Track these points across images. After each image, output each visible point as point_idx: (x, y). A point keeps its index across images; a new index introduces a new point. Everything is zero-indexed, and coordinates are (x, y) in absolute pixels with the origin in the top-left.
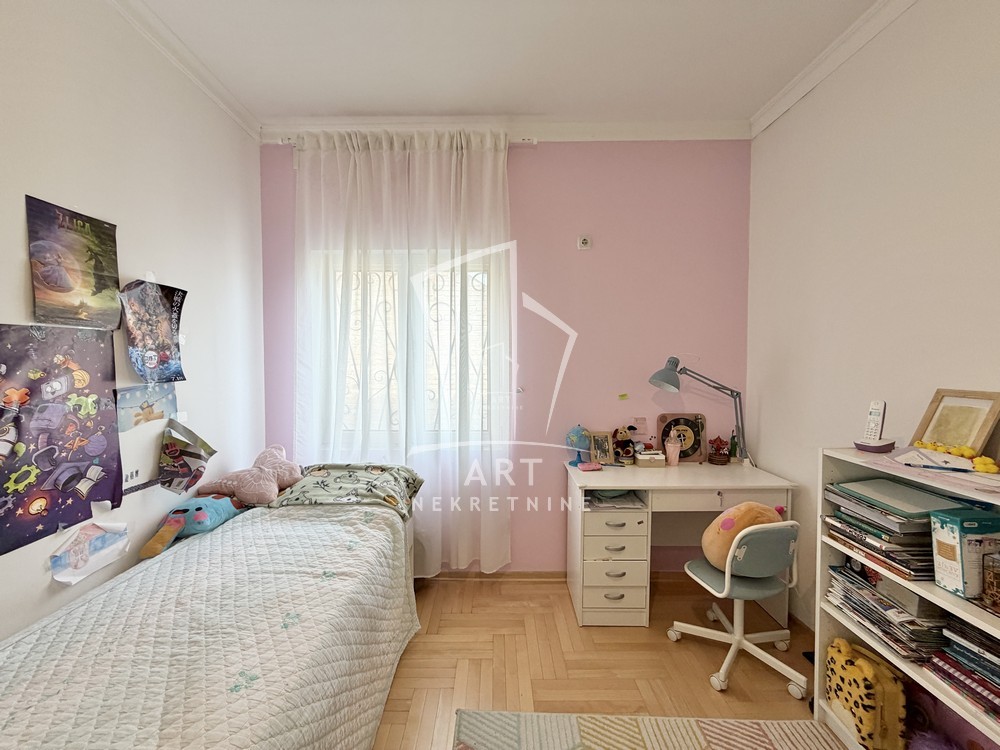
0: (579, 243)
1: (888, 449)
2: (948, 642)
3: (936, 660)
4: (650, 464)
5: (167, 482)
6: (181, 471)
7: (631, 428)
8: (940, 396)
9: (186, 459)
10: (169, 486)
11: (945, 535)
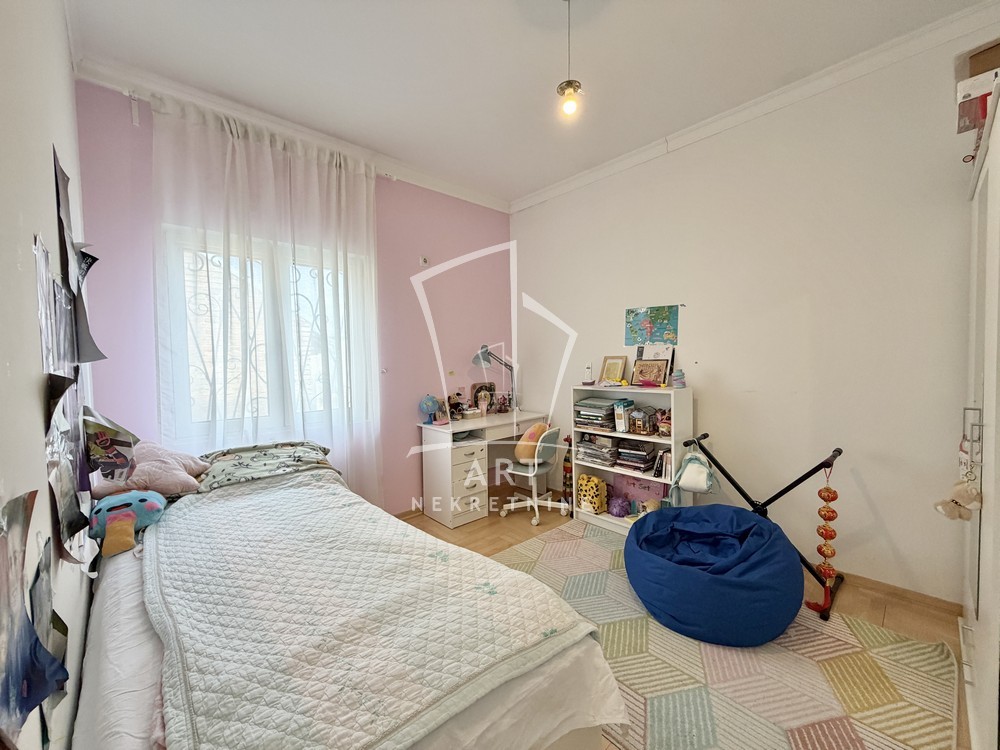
0: (421, 261)
1: (592, 384)
2: (620, 453)
3: (618, 461)
4: (474, 416)
5: (109, 474)
6: (118, 461)
7: (458, 394)
8: (606, 359)
9: (119, 448)
10: (112, 478)
11: (619, 411)
